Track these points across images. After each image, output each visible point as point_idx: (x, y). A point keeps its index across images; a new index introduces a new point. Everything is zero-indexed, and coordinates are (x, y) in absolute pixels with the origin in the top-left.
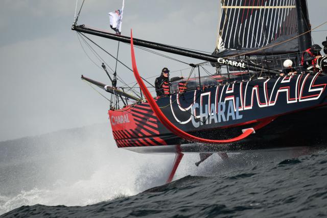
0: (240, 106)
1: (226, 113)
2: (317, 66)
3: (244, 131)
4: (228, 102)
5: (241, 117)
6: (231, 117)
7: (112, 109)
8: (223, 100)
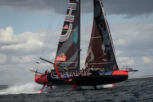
0: (70, 75)
1: (66, 77)
2: (89, 70)
3: (69, 80)
4: (66, 75)
5: (70, 77)
6: (67, 77)
7: (36, 75)
8: (65, 74)
